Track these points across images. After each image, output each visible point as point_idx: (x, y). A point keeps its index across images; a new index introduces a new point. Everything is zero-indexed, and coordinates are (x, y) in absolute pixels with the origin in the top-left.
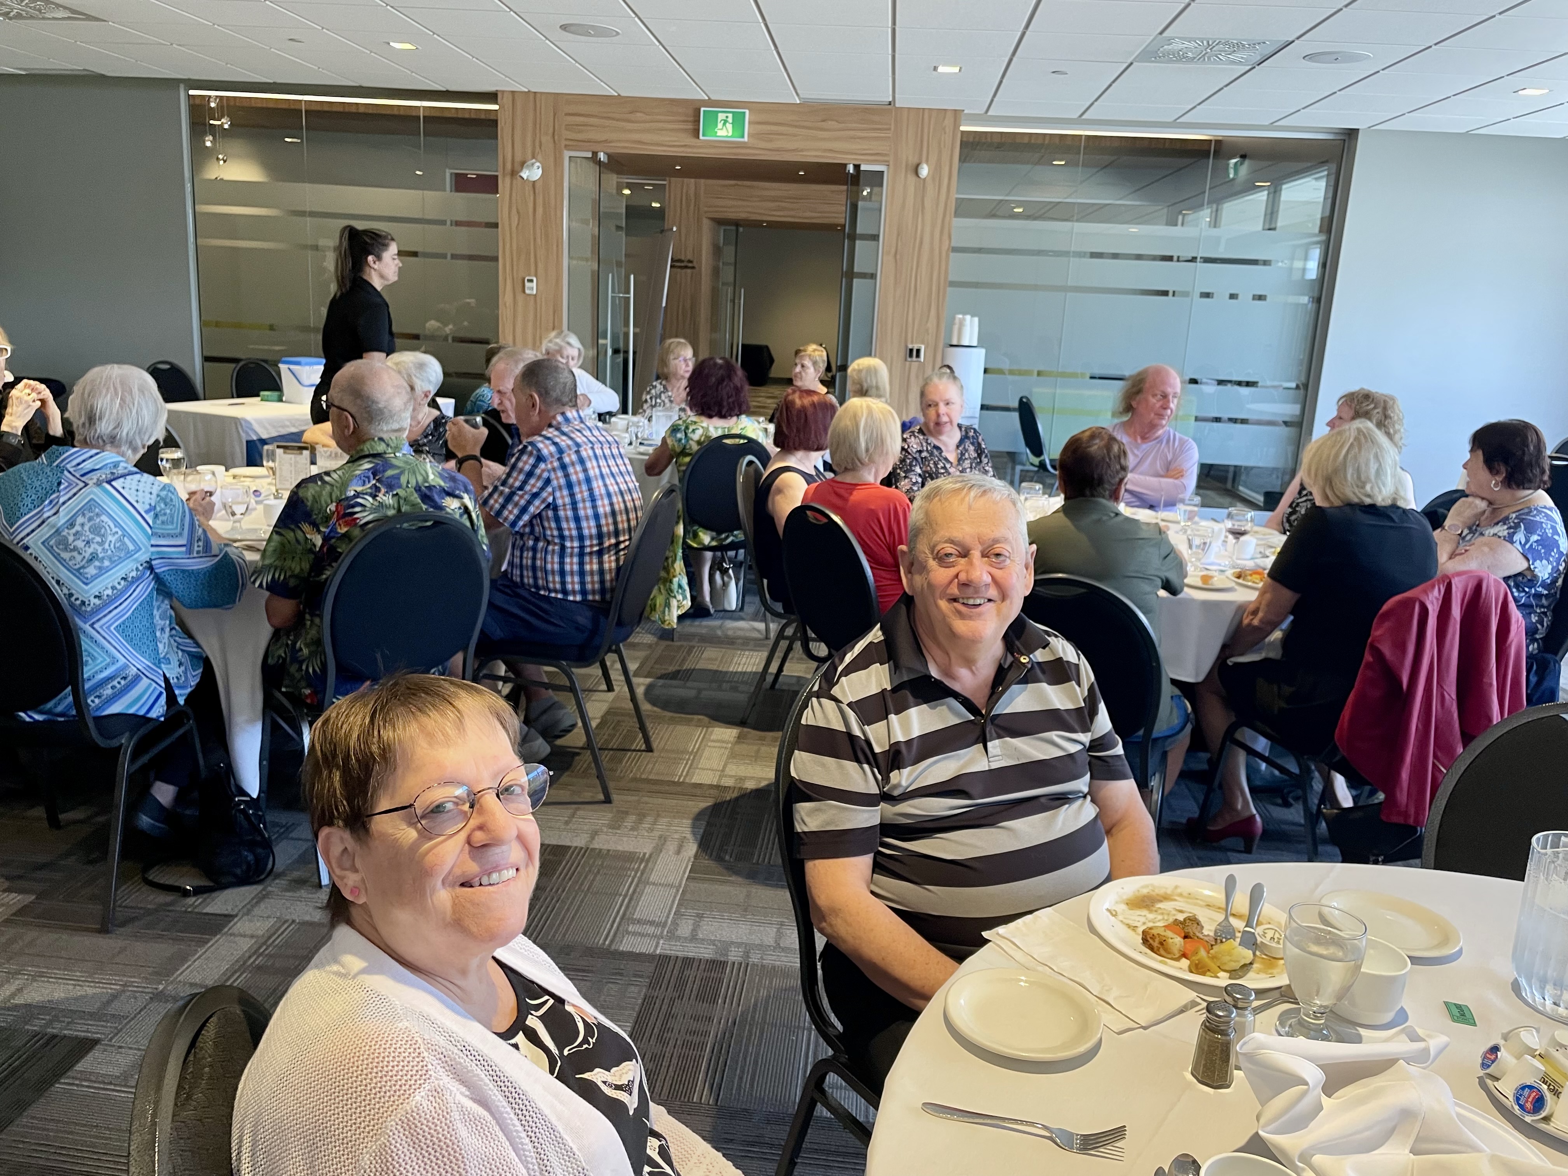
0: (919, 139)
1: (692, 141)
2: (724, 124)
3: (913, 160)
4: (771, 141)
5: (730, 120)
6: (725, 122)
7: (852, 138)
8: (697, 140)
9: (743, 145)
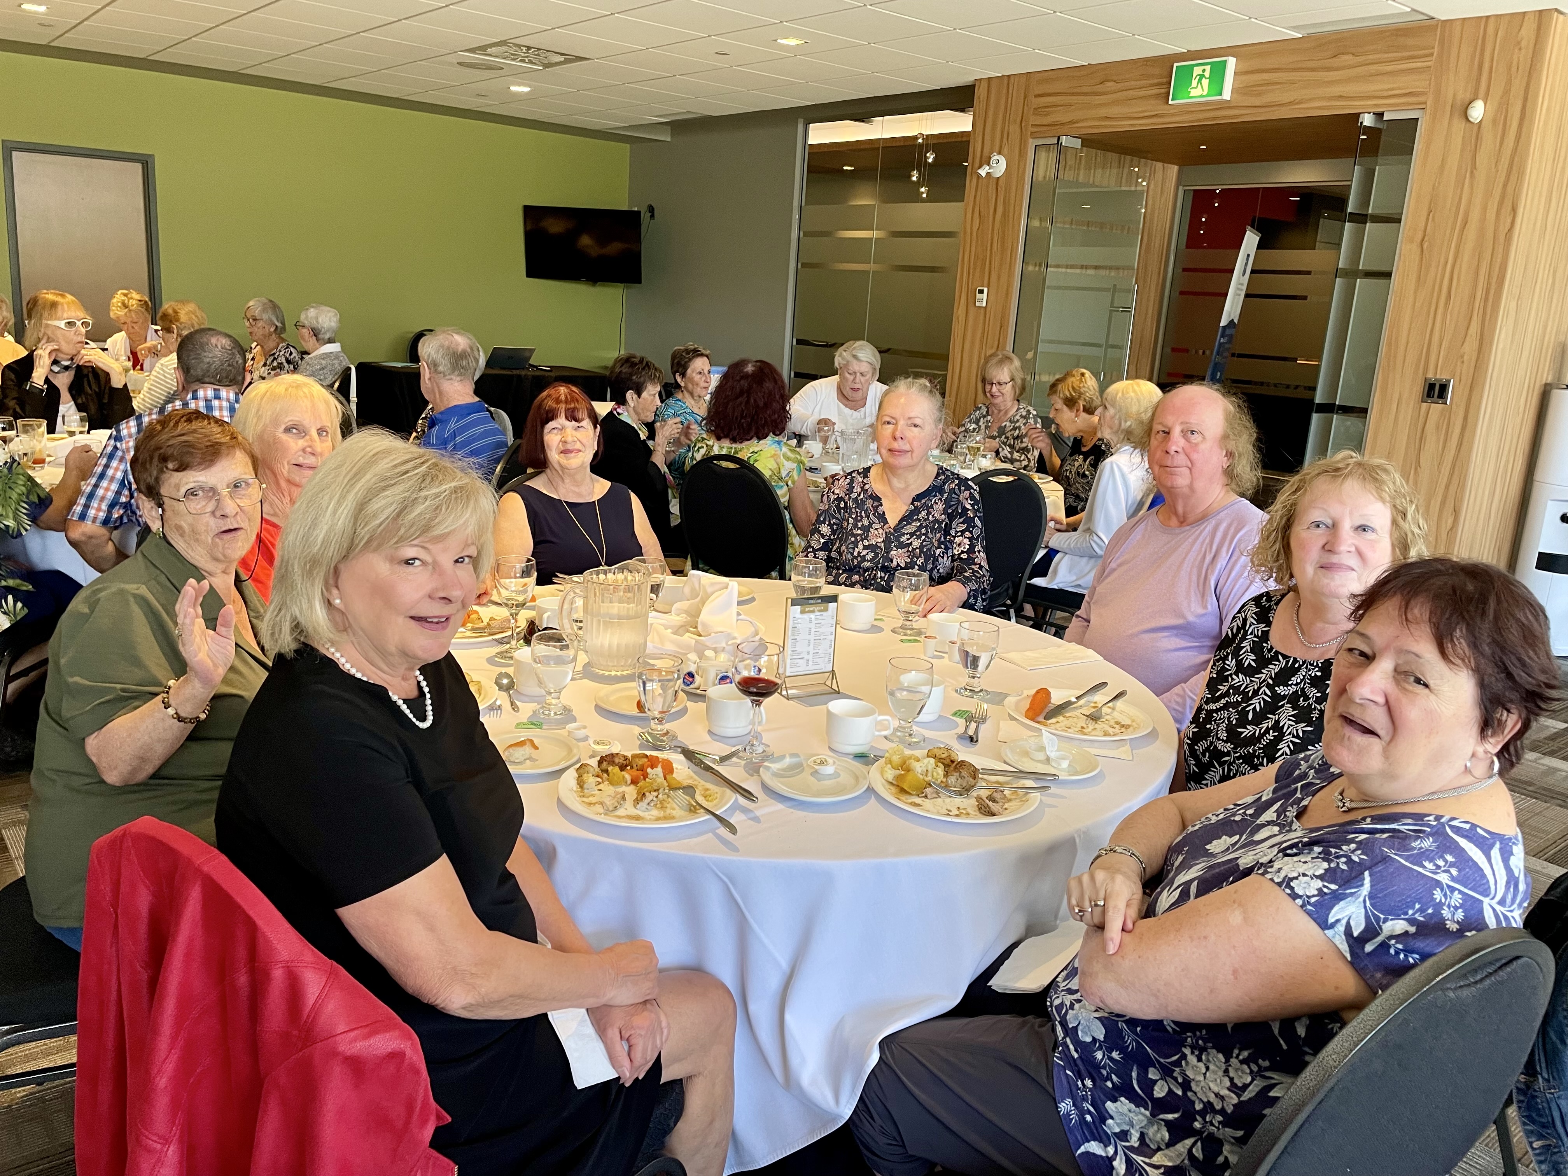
0: (1476, 63)
1: (1161, 109)
2: (1200, 81)
3: (1463, 95)
4: (1260, 94)
5: (1207, 74)
6: (1202, 76)
7: (1372, 75)
8: (1166, 107)
9: (1224, 105)
